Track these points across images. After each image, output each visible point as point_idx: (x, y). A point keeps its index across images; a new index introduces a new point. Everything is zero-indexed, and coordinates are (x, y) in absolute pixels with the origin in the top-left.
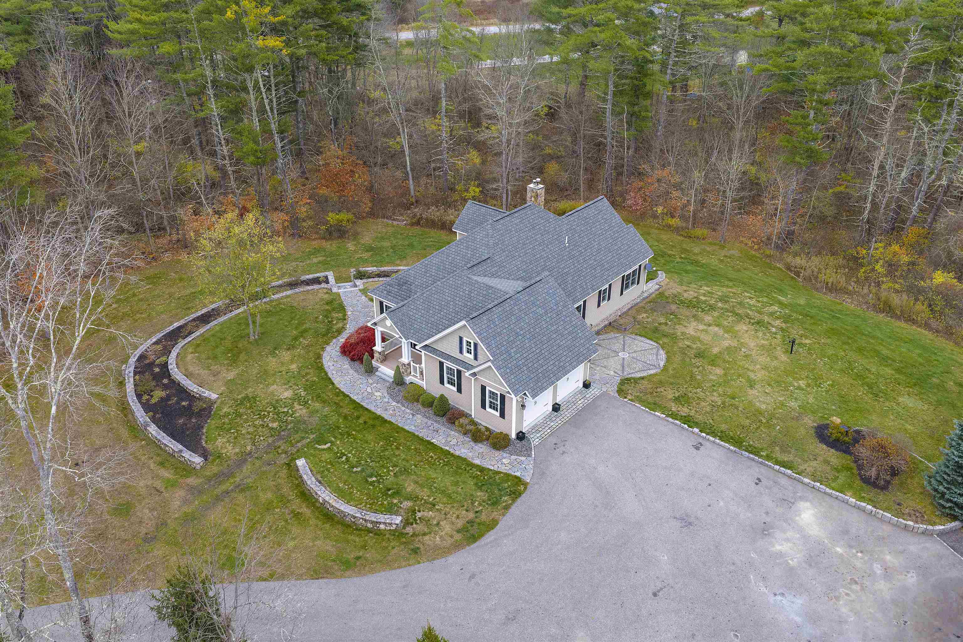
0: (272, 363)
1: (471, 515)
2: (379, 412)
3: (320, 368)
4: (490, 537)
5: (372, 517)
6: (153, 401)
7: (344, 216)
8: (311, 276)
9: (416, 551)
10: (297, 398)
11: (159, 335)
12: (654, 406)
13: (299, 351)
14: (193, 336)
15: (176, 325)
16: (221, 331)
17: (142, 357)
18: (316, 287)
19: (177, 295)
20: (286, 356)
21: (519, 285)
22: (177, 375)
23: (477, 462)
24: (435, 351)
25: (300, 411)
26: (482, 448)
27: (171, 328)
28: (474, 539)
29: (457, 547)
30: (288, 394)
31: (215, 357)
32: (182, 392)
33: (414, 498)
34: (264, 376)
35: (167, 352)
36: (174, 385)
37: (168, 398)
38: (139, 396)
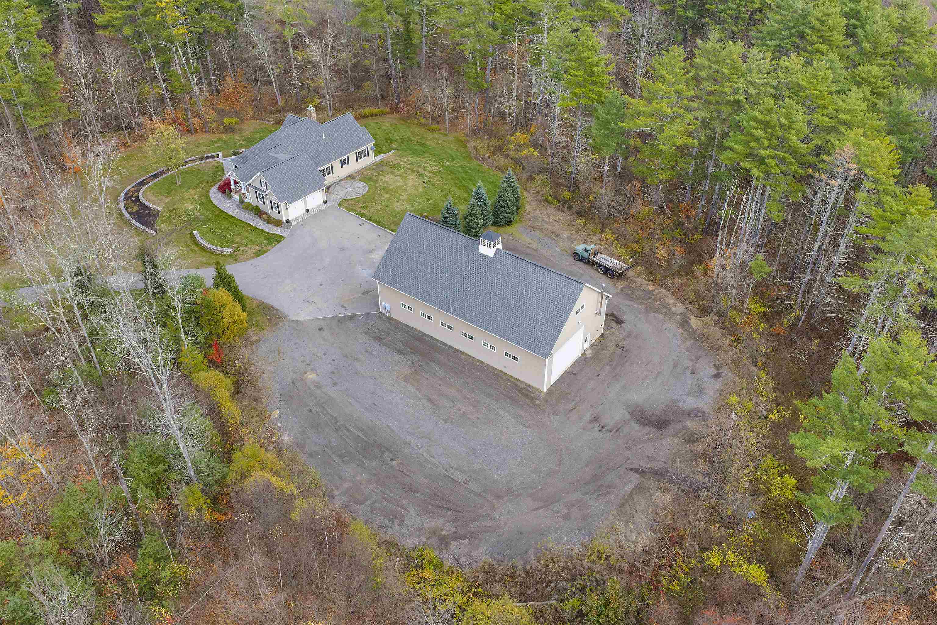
0: (186, 195)
1: (260, 248)
2: (230, 213)
3: (208, 197)
4: (266, 254)
5: (221, 249)
6: (134, 211)
7: (233, 120)
8: (210, 154)
9: (236, 260)
10: (196, 209)
11: (134, 184)
12: (350, 210)
13: (199, 190)
14: (150, 184)
15: (142, 179)
16: (163, 181)
17: (127, 194)
18: (212, 160)
19: (142, 165)
20: (192, 191)
21: (288, 157)
22: (143, 200)
23: (267, 231)
24: (252, 186)
25: (196, 213)
26: (270, 226)
27: (140, 181)
28: (259, 255)
29: (252, 258)
30: (192, 207)
31: (161, 193)
32: (146, 207)
33: (238, 243)
34: (182, 199)
35: (138, 191)
36: (142, 204)
37: (140, 210)
38: (126, 209)
